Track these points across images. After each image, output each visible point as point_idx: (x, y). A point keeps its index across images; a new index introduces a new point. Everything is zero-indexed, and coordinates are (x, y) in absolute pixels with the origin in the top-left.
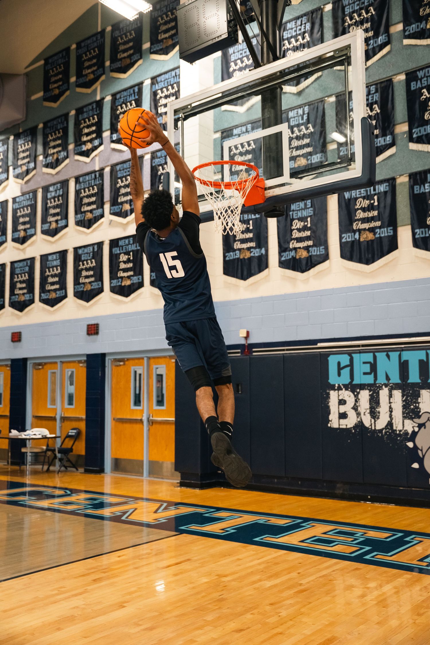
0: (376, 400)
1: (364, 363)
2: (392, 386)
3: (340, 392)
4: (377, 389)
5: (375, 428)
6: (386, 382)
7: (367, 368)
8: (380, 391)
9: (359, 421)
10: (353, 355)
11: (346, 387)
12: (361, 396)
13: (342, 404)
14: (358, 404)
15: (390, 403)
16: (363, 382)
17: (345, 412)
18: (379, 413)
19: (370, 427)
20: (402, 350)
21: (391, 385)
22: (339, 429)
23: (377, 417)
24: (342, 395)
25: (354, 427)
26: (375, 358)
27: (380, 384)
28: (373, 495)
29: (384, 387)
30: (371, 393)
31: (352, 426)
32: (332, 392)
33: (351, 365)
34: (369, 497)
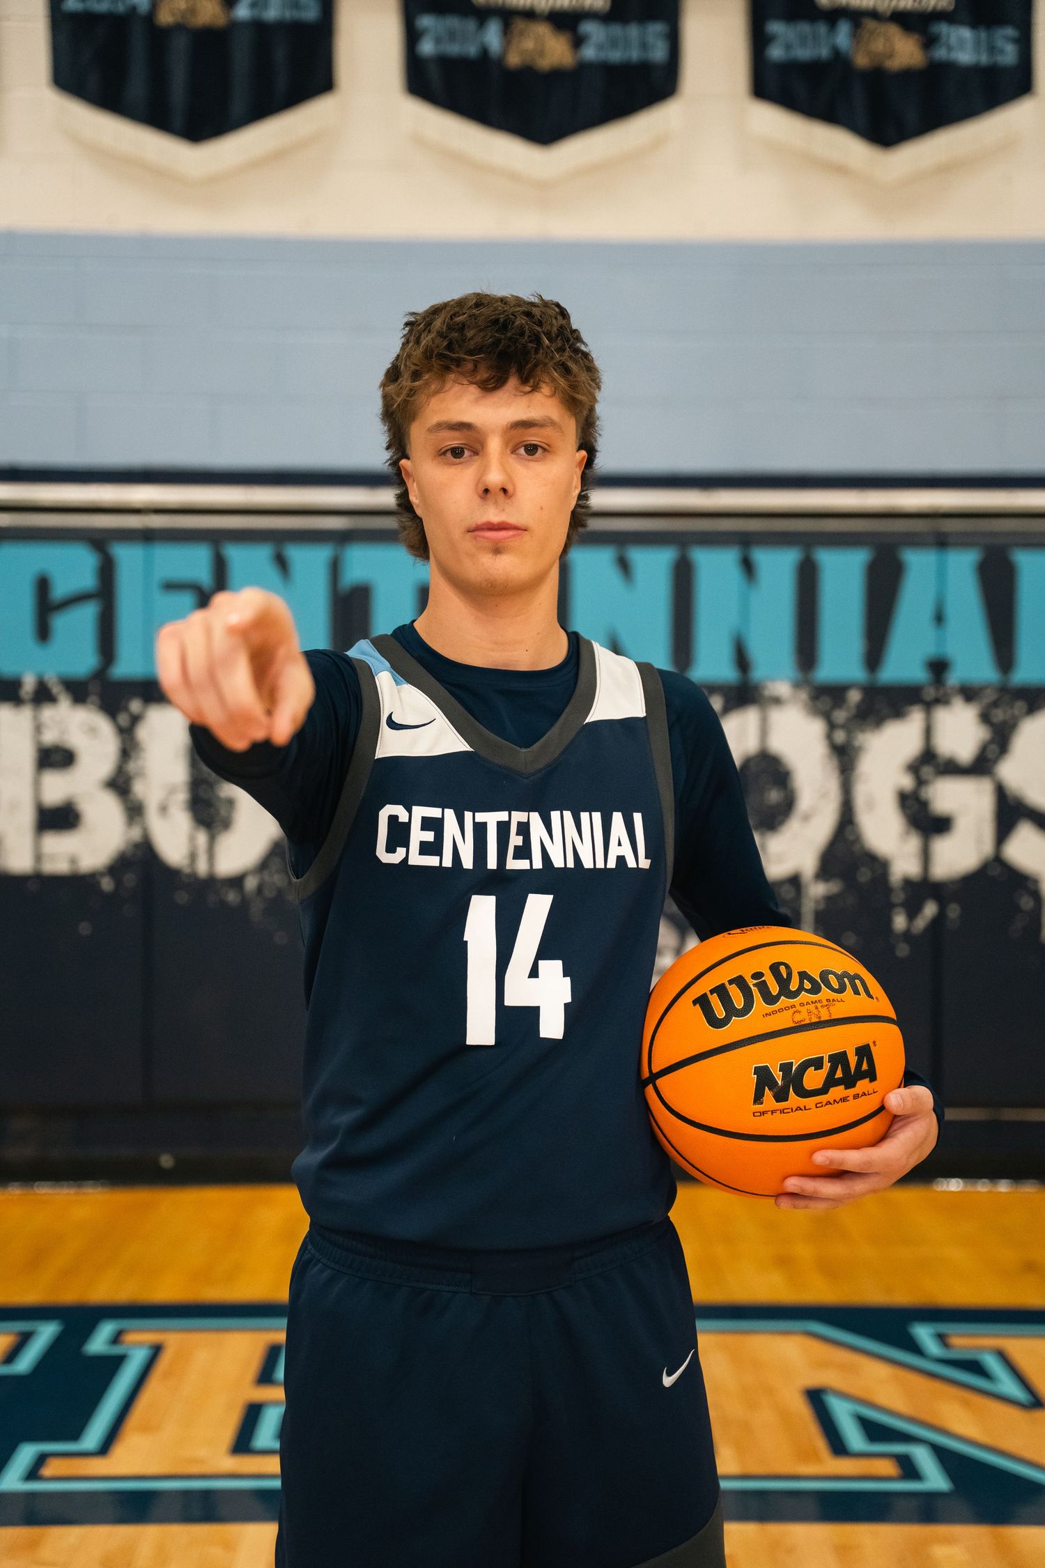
1: (168, 586)
3: (48, 713)
5: (210, 872)
9: (137, 841)
10: (117, 550)
11: (78, 691)
12: (149, 733)
13: (56, 768)
14: (131, 768)
17: (69, 803)
18: (231, 806)
19: (186, 866)
20: (343, 538)
22: (36, 876)
23: (220, 824)
24: (55, 724)
25: (109, 869)
26: (220, 567)
31: (99, 863)
32: (2, 713)
33: (105, 592)
34: (166, 1161)
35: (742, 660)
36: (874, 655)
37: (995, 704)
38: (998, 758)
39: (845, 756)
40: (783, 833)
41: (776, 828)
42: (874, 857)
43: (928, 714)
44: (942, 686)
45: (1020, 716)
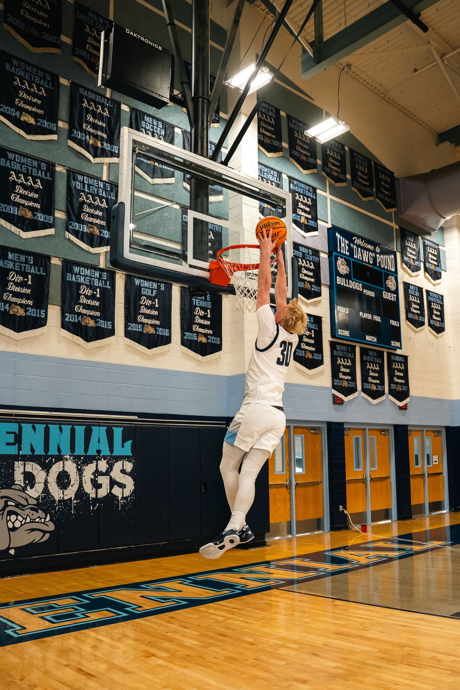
35: (59, 450)
36: (86, 450)
37: (109, 459)
38: (110, 472)
39: (80, 472)
40: (67, 489)
41: (66, 489)
42: (86, 493)
43: (97, 462)
44: (99, 456)
45: (114, 462)
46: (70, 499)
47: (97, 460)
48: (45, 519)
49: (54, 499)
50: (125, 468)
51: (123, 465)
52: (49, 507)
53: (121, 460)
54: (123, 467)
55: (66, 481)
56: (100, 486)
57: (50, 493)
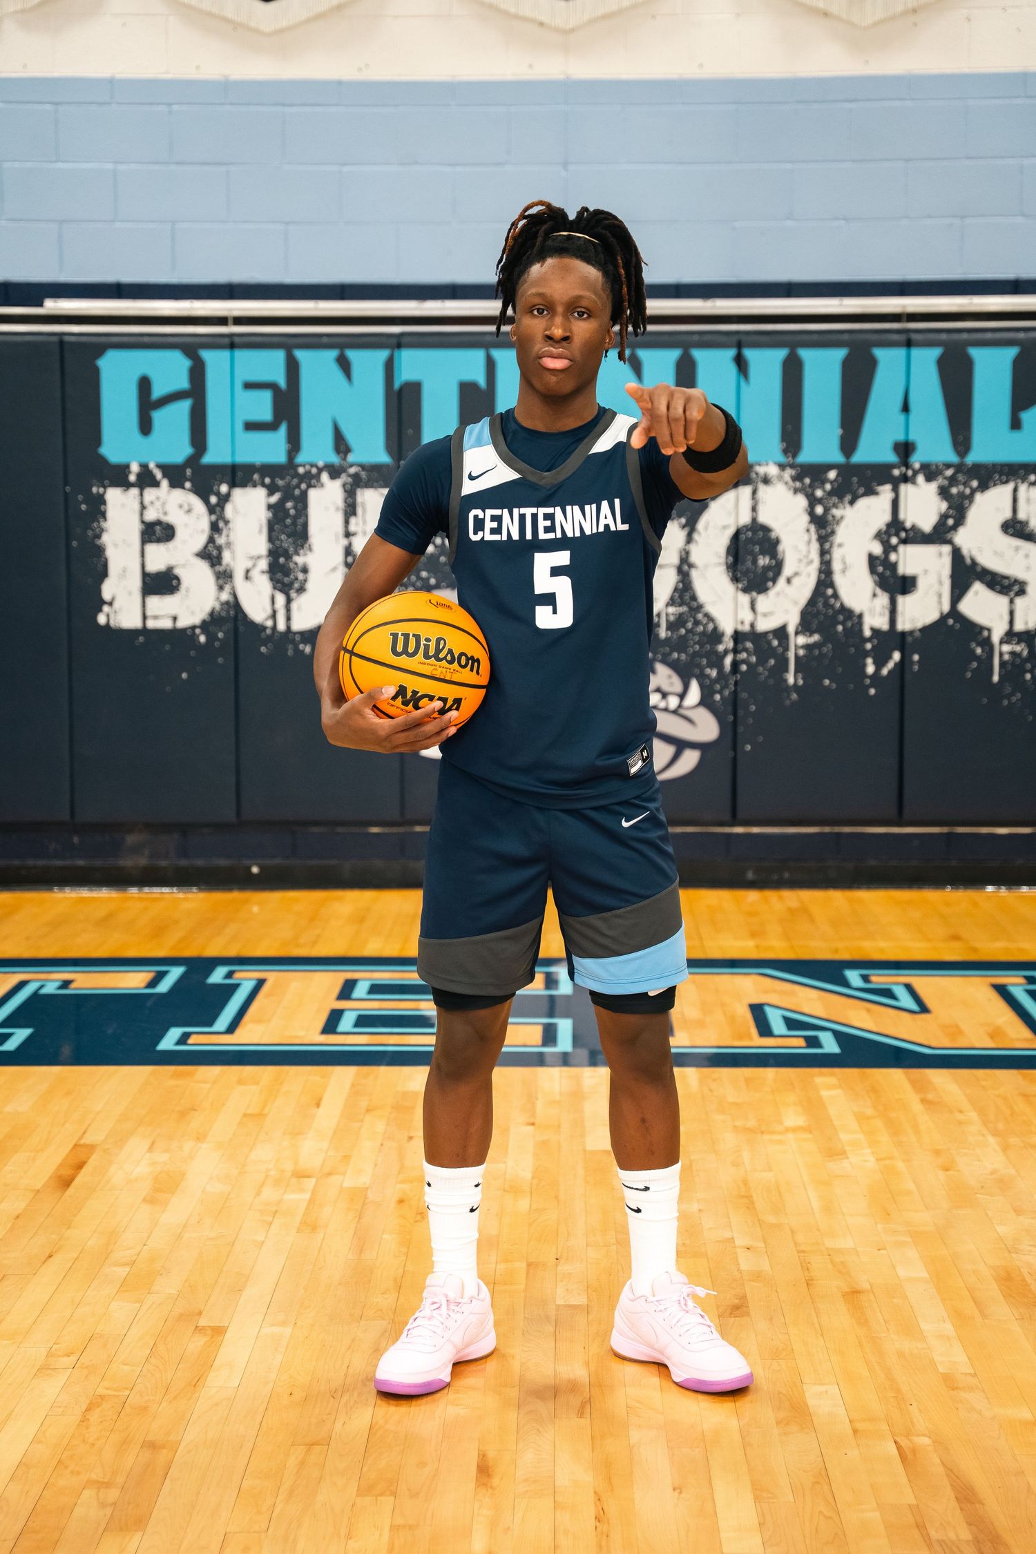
0: (294, 524)
1: (249, 386)
2: (356, 477)
3: (150, 494)
4: (298, 486)
5: (288, 627)
6: (334, 459)
7: (262, 406)
8: (313, 494)
9: (227, 603)
10: (206, 355)
11: (175, 476)
12: (235, 511)
13: (159, 541)
14: (221, 540)
15: (348, 535)
16: (243, 458)
17: (170, 569)
18: (305, 570)
19: (269, 623)
20: (398, 343)
21: (352, 470)
22: (144, 631)
23: (296, 585)
24: (158, 504)
25: (204, 625)
26: (293, 368)
27: (312, 466)
28: (268, 862)
29: (325, 477)
30: (274, 499)
31: (196, 619)
32: (114, 496)
33: (196, 391)
34: (255, 870)
36: (849, 442)
37: (953, 481)
38: (955, 528)
39: (823, 527)
40: (772, 593)
41: (763, 589)
42: (847, 613)
43: (896, 490)
44: (907, 465)
45: (973, 492)
46: (781, 632)
47: (896, 483)
48: (682, 696)
49: (715, 628)
50: (1022, 516)
51: (1015, 500)
52: (695, 654)
53: (1006, 482)
54: (1015, 510)
55: (763, 561)
56: (906, 585)
57: (700, 607)
